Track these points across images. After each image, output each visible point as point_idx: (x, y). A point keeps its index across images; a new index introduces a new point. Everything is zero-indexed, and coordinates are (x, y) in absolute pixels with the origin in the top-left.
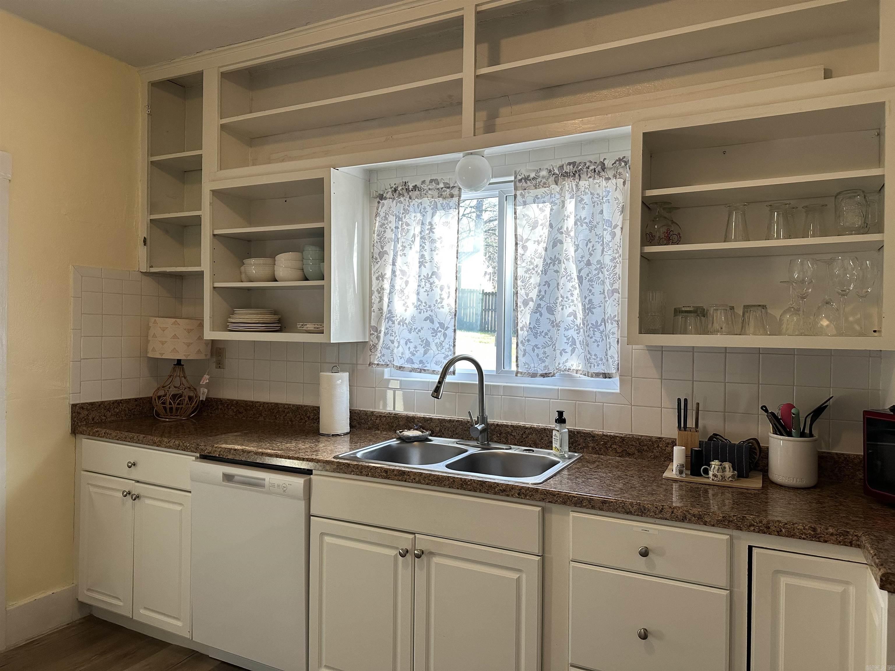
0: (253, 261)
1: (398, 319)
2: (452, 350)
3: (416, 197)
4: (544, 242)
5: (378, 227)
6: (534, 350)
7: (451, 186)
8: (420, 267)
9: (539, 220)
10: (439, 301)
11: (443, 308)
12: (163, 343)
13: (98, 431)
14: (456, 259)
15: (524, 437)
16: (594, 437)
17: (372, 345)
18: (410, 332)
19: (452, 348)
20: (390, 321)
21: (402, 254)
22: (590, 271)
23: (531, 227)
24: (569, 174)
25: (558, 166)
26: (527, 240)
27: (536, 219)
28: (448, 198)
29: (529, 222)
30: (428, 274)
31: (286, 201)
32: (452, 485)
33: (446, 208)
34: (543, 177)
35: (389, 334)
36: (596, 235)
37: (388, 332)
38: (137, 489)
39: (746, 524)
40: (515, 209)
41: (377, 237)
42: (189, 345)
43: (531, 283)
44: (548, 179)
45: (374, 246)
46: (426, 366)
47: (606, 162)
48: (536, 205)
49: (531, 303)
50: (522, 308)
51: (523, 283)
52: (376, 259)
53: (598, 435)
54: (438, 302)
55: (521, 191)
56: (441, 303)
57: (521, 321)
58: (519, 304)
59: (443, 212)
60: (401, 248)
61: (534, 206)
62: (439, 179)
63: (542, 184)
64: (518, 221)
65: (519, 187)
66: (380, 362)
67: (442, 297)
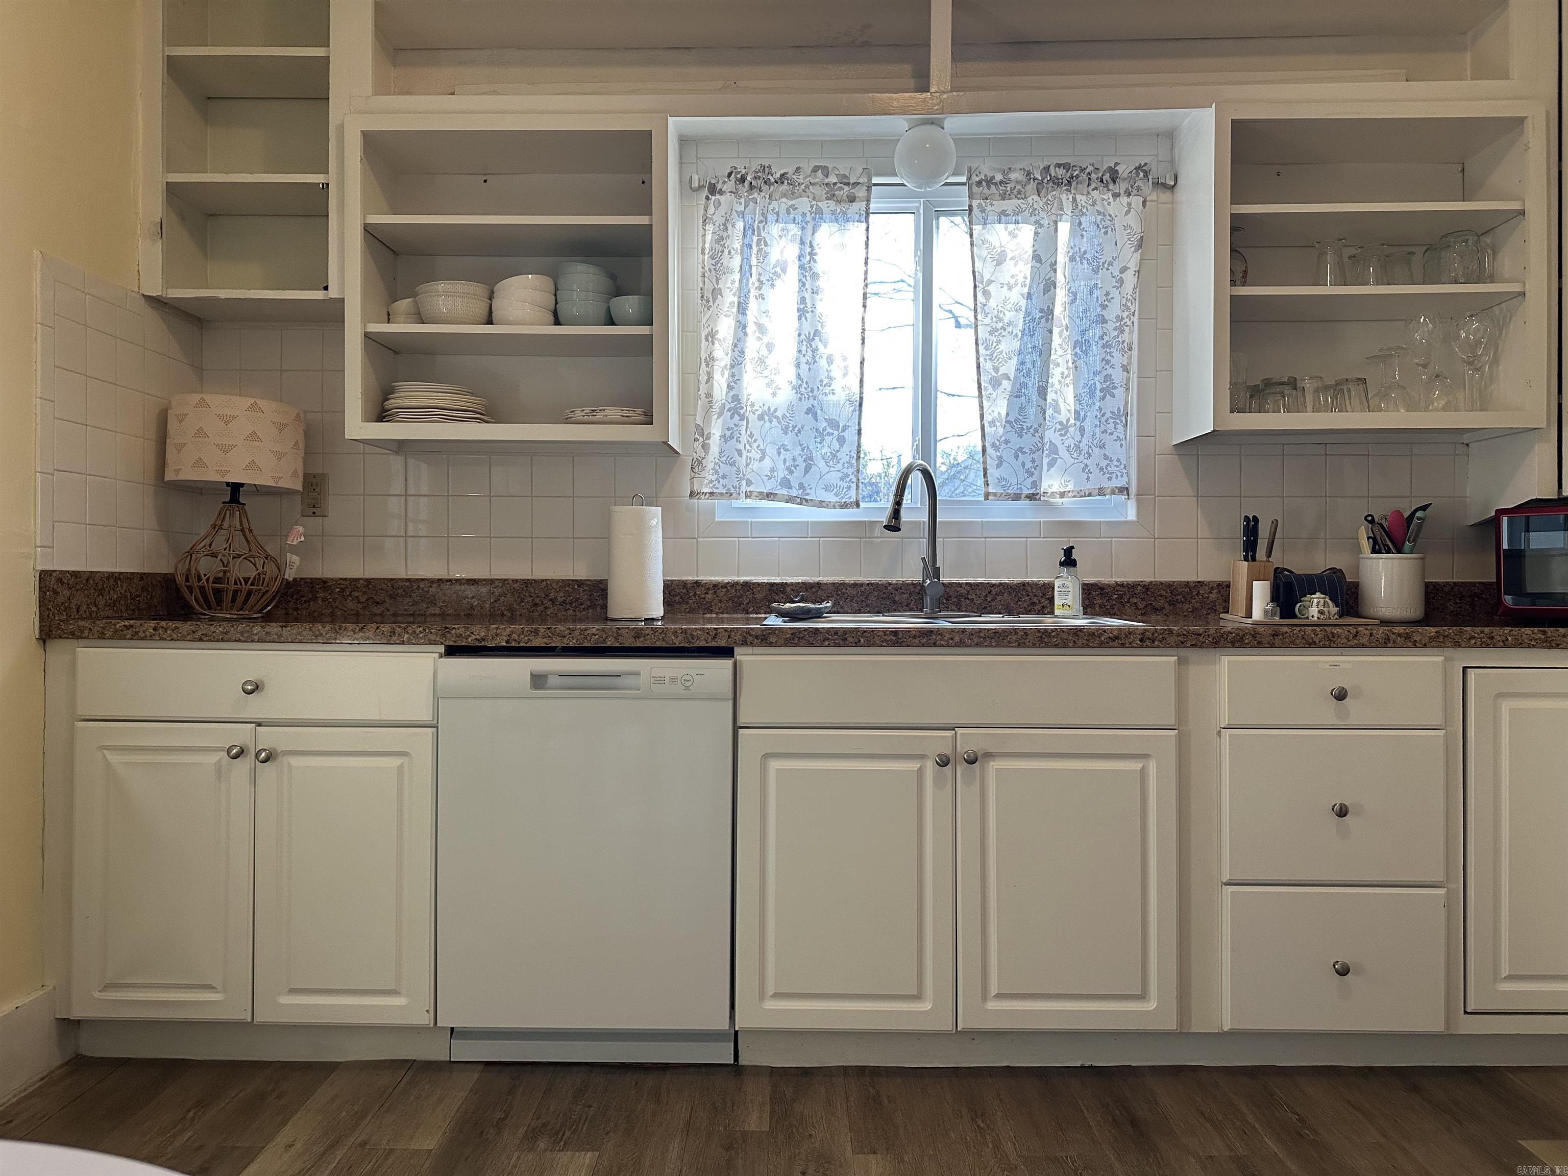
0: (441, 286)
1: (757, 410)
2: (855, 464)
3: (784, 195)
4: (1024, 285)
5: (711, 243)
6: (1017, 457)
7: (852, 182)
8: (800, 319)
9: (1006, 250)
10: (826, 381)
11: (834, 394)
12: (226, 449)
13: (131, 626)
14: (863, 309)
15: (989, 599)
16: (1102, 589)
17: (695, 459)
18: (786, 433)
19: (854, 461)
20: (736, 415)
21: (758, 295)
22: (1105, 331)
23: (995, 262)
24: (1061, 181)
25: (1041, 168)
26: (990, 282)
27: (1003, 249)
28: (845, 201)
29: (992, 253)
30: (809, 333)
31: (485, 181)
32: (1023, 640)
33: (842, 219)
34: (1018, 182)
35: (735, 438)
36: (1114, 277)
37: (732, 434)
38: (268, 738)
39: (1464, 637)
40: (971, 229)
41: (710, 260)
42: (280, 456)
43: (1002, 352)
44: (1025, 185)
45: (704, 276)
46: (808, 494)
47: (1120, 169)
48: (1002, 226)
49: (1005, 383)
50: (990, 390)
51: (987, 350)
52: (708, 301)
53: (1109, 585)
54: (824, 383)
55: (979, 201)
56: (830, 386)
57: (990, 411)
58: (983, 384)
59: (835, 227)
60: (757, 284)
61: (1000, 227)
62: (830, 166)
63: (1015, 192)
64: (975, 248)
65: (976, 194)
66: (717, 488)
67: (832, 374)
